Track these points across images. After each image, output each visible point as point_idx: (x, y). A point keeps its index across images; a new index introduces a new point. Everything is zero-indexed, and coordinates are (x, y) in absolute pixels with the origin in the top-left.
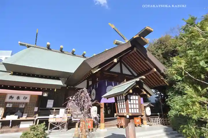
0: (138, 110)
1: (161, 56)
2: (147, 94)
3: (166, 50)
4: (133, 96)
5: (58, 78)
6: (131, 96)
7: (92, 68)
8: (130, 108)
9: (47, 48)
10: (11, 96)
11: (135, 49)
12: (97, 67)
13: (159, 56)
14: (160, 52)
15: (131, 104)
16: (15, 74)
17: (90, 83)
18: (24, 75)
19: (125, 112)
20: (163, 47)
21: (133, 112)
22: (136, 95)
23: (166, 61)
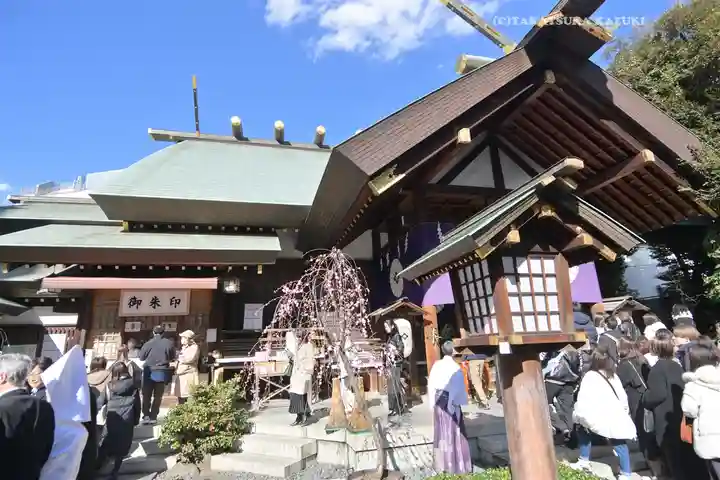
0: (555, 319)
1: (679, 92)
2: (597, 244)
3: (702, 60)
4: (532, 261)
5: (267, 231)
6: (518, 259)
7: (370, 173)
8: (516, 314)
9: (234, 138)
10: (135, 298)
11: (550, 78)
12: (391, 171)
13: (664, 93)
14: (670, 74)
15: (519, 295)
16: (134, 227)
17: (384, 238)
18: (163, 228)
19: (495, 331)
20: (683, 50)
21: (531, 328)
22: (546, 254)
23: (700, 111)
